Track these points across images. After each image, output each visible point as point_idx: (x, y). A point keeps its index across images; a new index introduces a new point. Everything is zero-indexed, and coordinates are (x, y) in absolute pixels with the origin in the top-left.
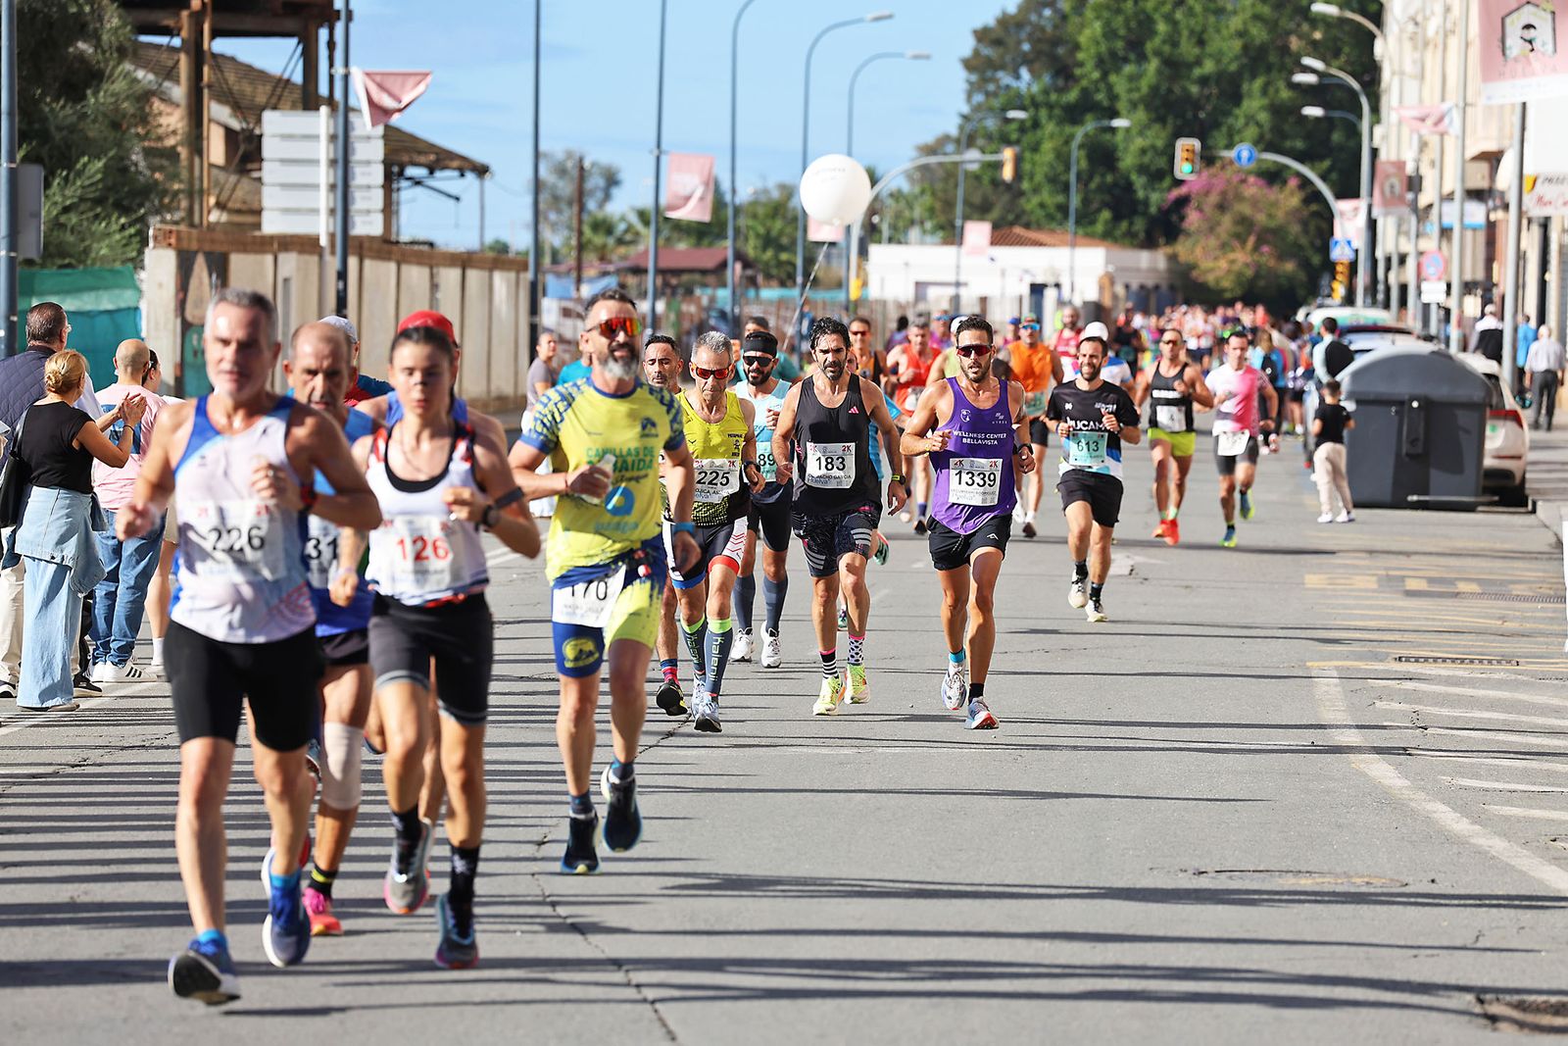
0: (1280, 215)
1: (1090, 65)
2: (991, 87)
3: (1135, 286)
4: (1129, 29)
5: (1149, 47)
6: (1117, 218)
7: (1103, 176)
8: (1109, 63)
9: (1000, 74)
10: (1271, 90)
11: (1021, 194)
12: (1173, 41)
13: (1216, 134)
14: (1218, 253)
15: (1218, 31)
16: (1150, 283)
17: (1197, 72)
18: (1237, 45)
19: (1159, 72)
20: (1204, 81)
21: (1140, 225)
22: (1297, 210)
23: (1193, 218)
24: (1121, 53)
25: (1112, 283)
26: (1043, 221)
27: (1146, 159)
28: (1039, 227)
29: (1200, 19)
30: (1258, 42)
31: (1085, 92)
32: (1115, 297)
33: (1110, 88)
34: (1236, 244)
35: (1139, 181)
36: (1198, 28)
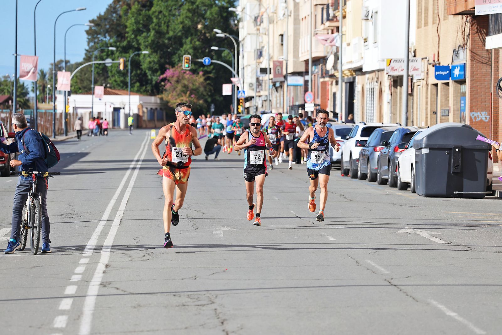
0: (197, 84)
1: (130, 33)
2: (96, 40)
3: (149, 109)
4: (143, 20)
5: (151, 26)
6: (142, 85)
7: (136, 71)
8: (137, 32)
9: (99, 36)
10: (193, 42)
11: (108, 77)
12: (159, 24)
13: (174, 56)
14: (177, 97)
15: (173, 22)
16: (154, 107)
17: (167, 36)
18: (181, 26)
19: (154, 35)
20: (169, 39)
21: (149, 88)
22: (202, 83)
23: (168, 86)
24: (141, 29)
25: (142, 107)
26: (116, 86)
27: (151, 65)
28: (115, 89)
29: (168, 18)
30: (188, 25)
31: (129, 42)
32: (143, 112)
33: (138, 41)
34: (183, 94)
35: (149, 73)
36: (167, 21)
